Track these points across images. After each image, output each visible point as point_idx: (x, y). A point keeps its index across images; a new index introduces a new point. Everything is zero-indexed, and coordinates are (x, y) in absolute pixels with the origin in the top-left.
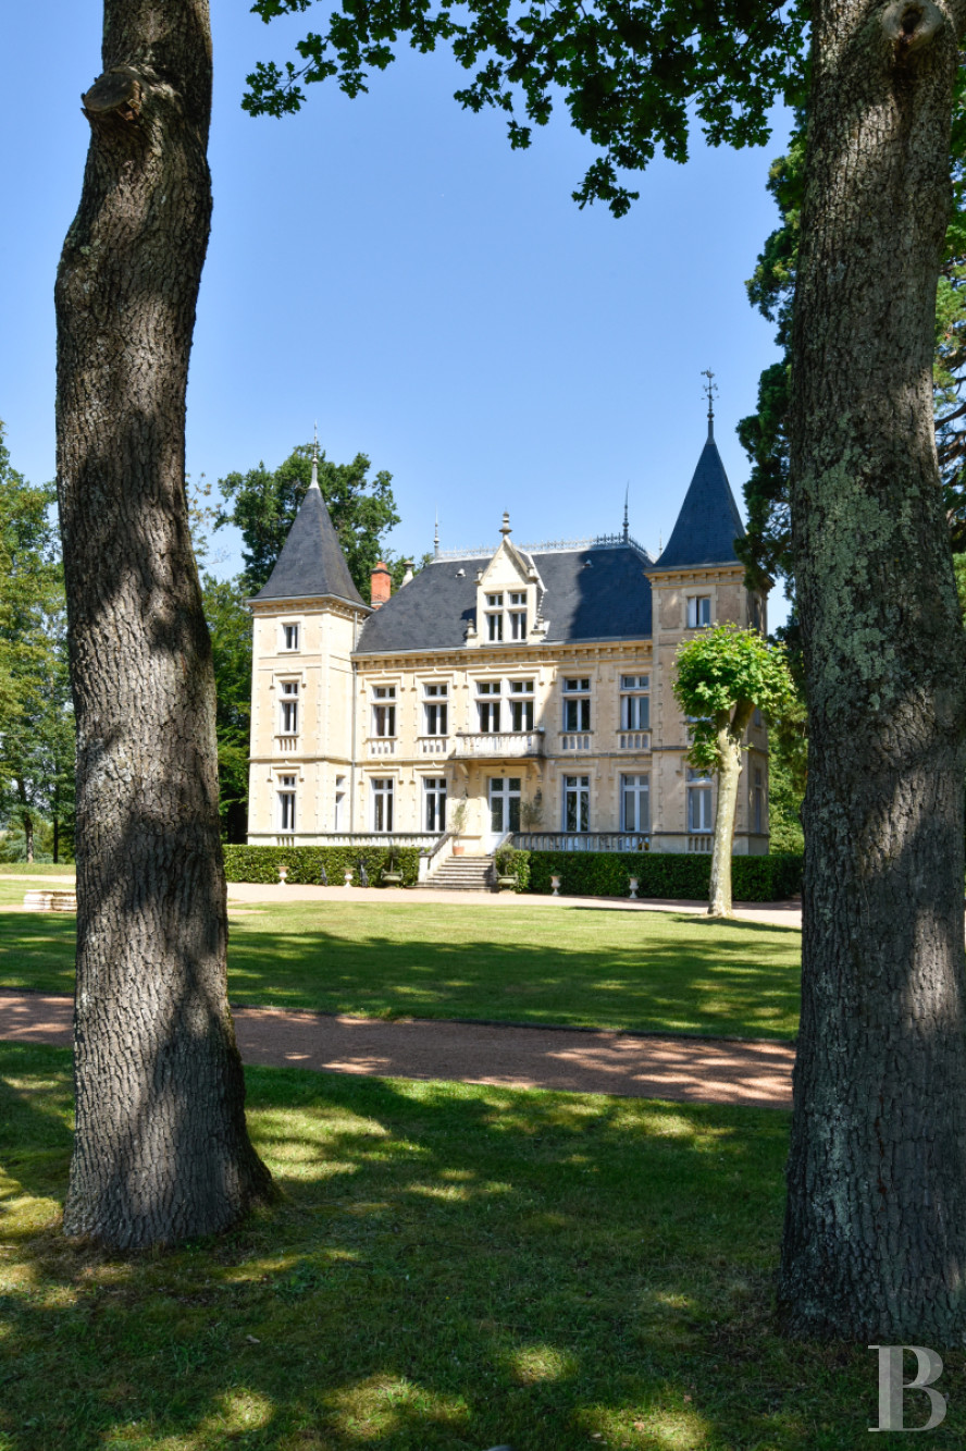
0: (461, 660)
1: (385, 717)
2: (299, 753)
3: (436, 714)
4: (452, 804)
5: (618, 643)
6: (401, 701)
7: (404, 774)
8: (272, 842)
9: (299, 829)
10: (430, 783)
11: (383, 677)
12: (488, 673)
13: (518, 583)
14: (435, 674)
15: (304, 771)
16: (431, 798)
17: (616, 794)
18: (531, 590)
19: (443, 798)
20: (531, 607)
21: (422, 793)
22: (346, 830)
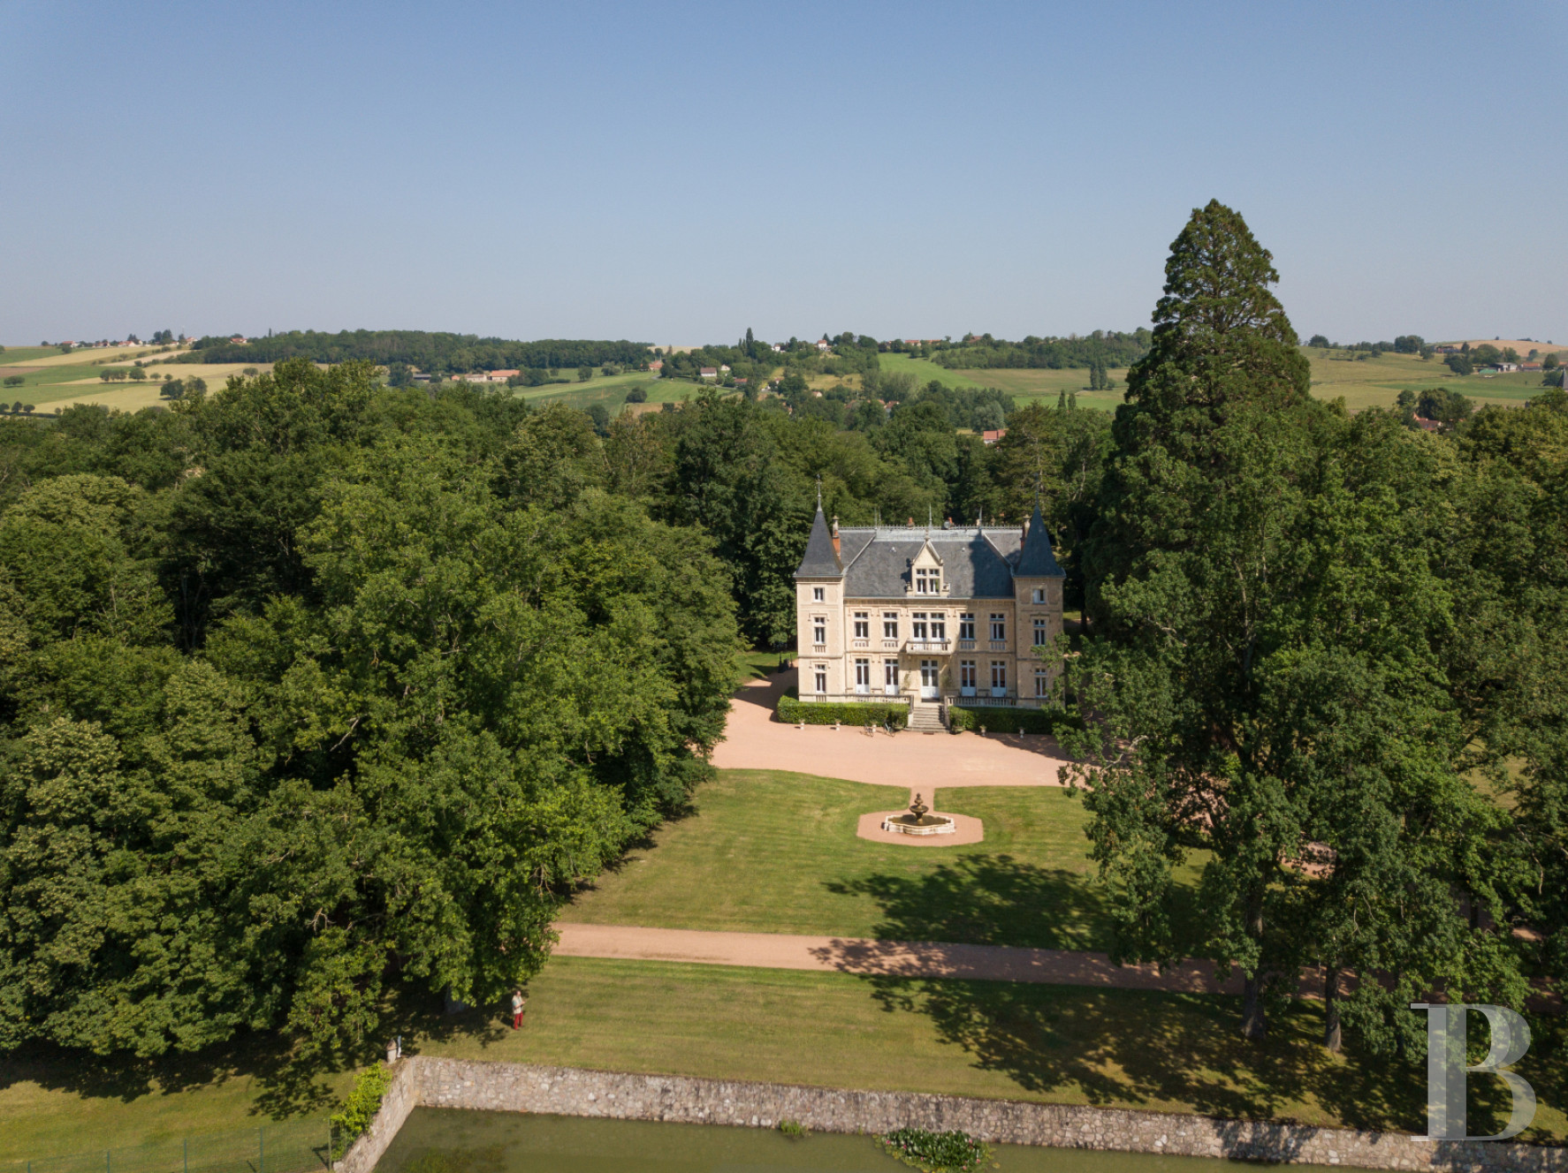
0: (905, 603)
1: (862, 629)
2: (827, 654)
3: (891, 629)
4: (902, 674)
5: (990, 600)
6: (870, 620)
7: (875, 658)
8: (813, 700)
9: (829, 691)
10: (888, 661)
11: (861, 608)
12: (920, 609)
13: (934, 565)
14: (891, 608)
15: (830, 663)
16: (888, 669)
17: (989, 671)
18: (941, 569)
19: (896, 670)
20: (941, 577)
21: (883, 666)
22: (842, 691)
